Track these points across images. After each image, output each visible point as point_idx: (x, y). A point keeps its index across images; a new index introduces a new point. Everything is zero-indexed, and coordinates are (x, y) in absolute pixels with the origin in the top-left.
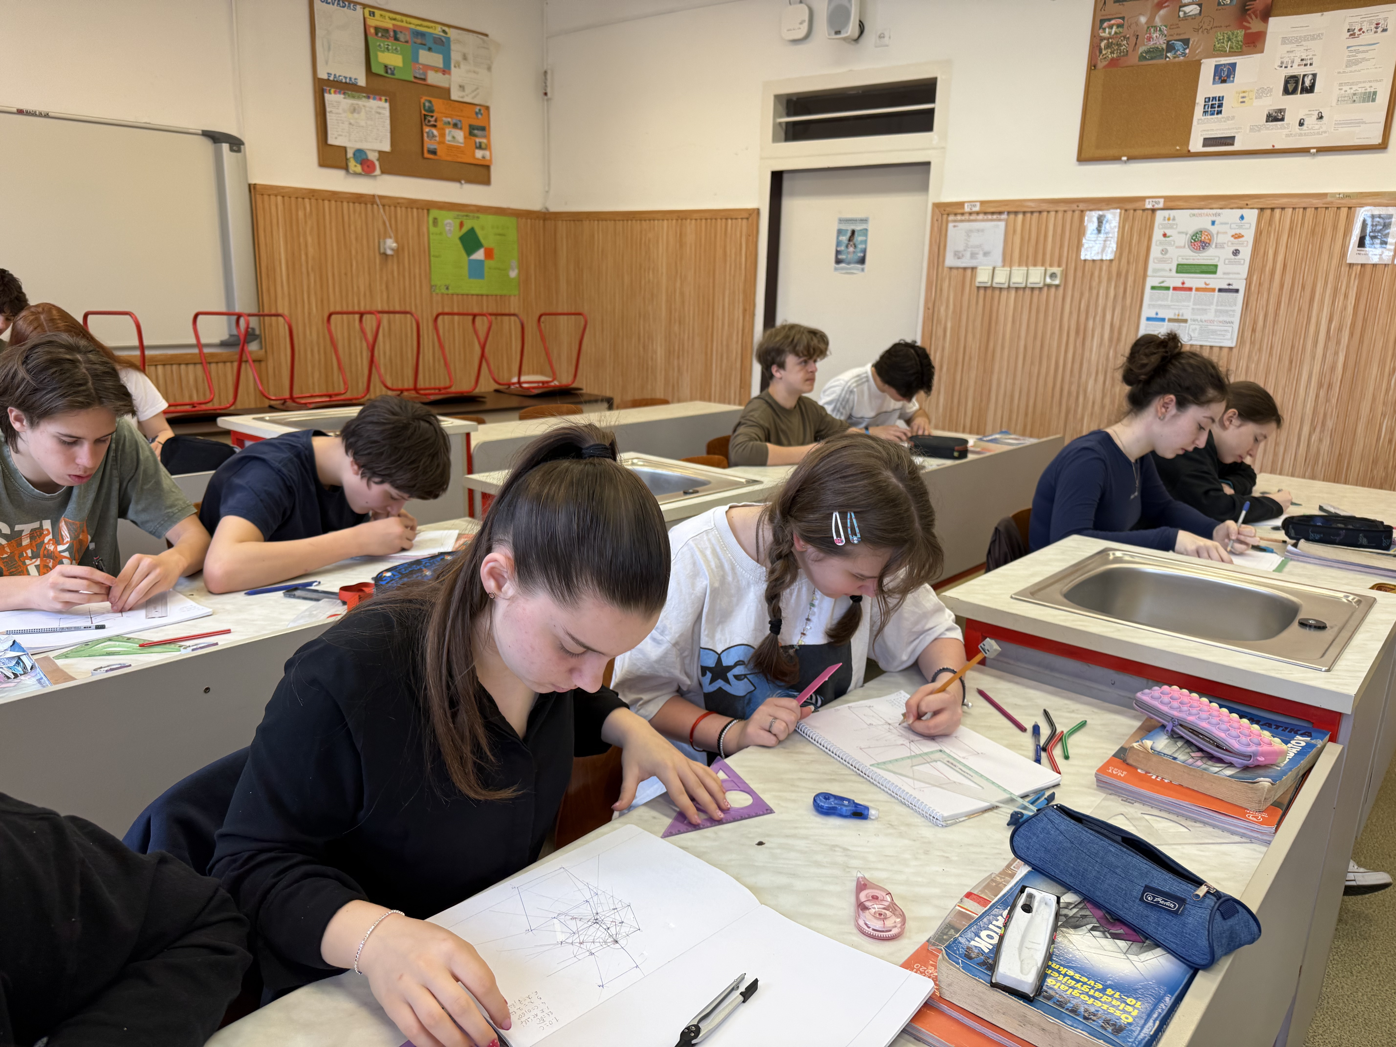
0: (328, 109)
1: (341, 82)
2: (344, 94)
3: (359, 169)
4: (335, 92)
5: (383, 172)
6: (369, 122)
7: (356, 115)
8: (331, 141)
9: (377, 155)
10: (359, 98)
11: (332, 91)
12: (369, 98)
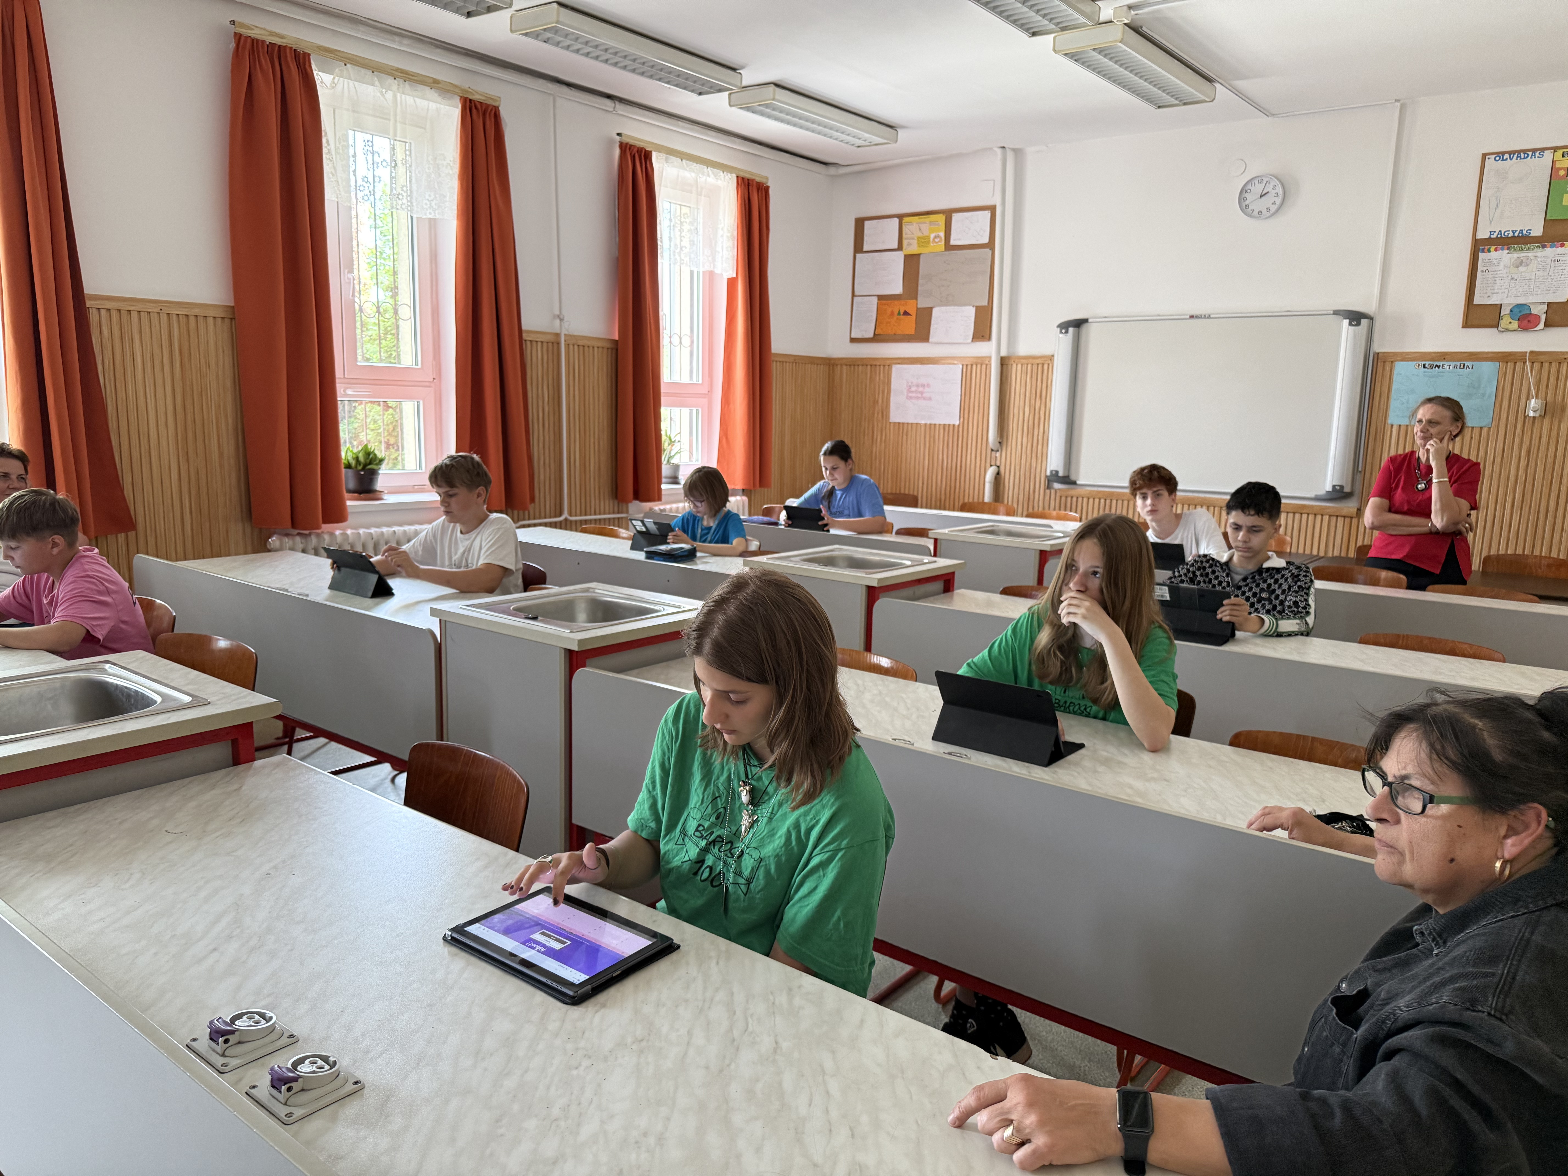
0: (1480, 268)
1: (1508, 238)
2: (1508, 249)
3: (1515, 325)
4: (1496, 250)
5: (1547, 325)
6: (1540, 273)
7: (1522, 269)
8: (1477, 301)
9: (1546, 306)
10: (1529, 249)
11: (1493, 248)
12: (1544, 247)
